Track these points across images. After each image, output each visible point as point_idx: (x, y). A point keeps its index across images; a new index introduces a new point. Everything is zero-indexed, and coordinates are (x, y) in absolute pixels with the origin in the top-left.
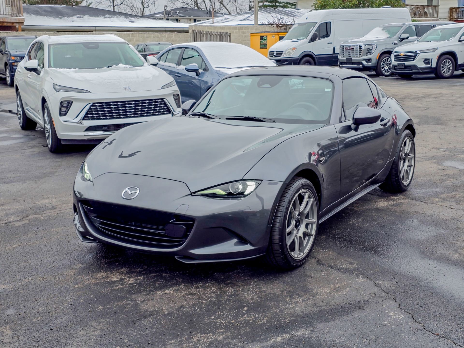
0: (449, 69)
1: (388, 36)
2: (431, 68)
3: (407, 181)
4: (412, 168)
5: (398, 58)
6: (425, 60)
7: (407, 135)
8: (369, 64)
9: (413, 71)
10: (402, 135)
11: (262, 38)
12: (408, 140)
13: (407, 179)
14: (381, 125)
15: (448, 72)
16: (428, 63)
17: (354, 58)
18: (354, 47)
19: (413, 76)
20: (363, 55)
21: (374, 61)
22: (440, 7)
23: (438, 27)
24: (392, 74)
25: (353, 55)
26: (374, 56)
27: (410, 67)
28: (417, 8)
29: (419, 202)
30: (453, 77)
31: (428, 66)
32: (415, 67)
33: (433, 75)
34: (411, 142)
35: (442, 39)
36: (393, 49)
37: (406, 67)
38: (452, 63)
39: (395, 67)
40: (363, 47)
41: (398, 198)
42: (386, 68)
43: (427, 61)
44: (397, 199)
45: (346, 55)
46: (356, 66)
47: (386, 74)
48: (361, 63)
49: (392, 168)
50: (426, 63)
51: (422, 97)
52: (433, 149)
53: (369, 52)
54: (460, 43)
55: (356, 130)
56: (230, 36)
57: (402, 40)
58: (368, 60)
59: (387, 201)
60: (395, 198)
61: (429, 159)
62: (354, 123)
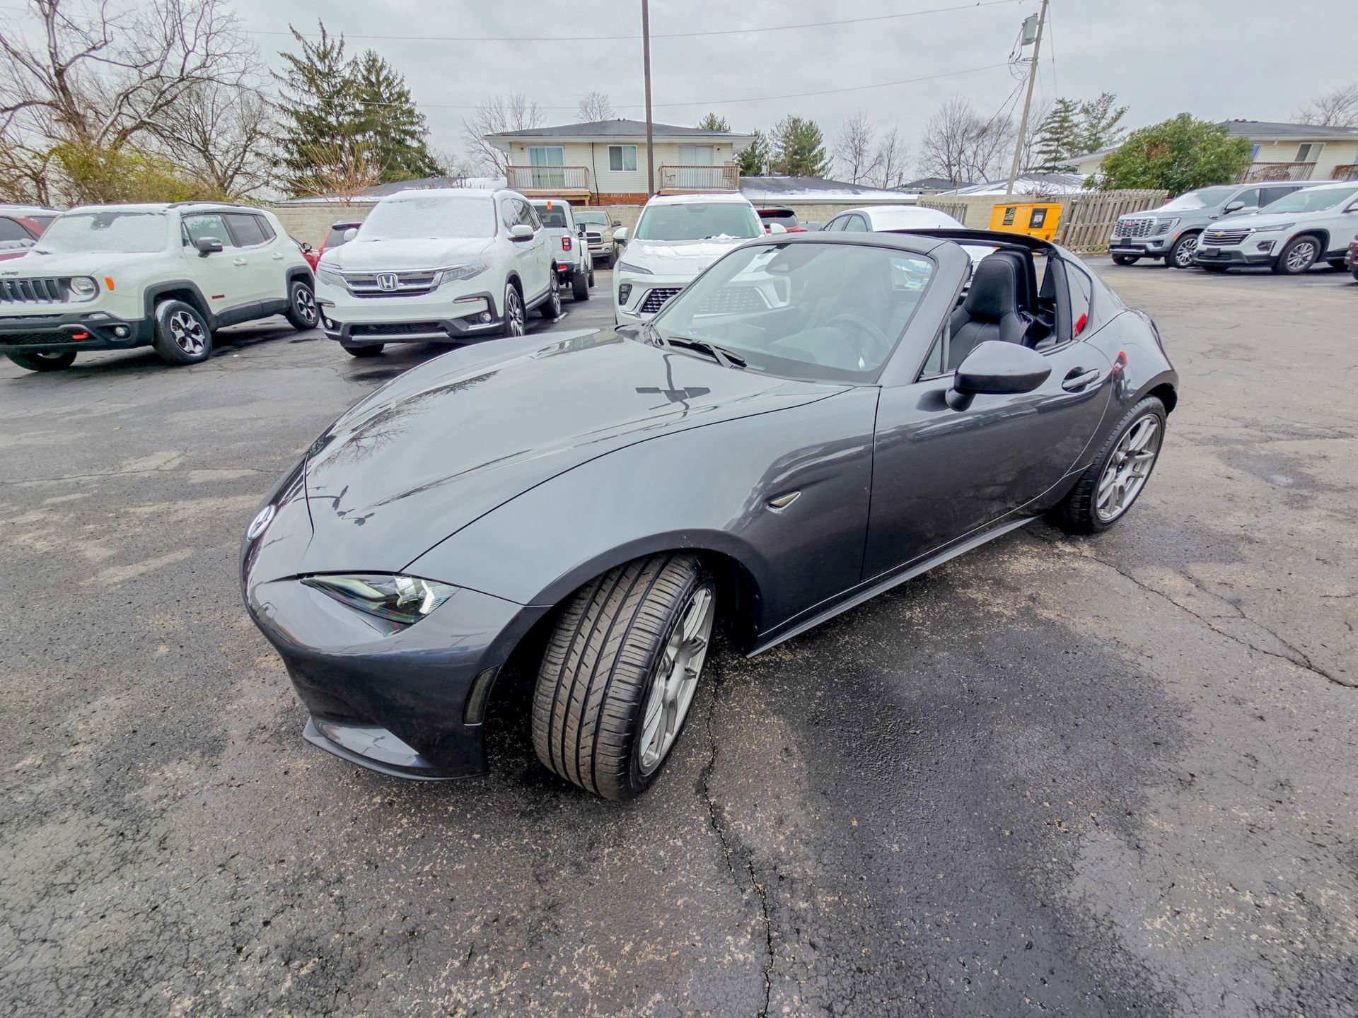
0: (1304, 259)
1: (1204, 205)
2: (1268, 257)
3: (1115, 509)
4: (1141, 481)
5: (1211, 239)
6: (1262, 243)
7: (1147, 411)
8: (1158, 248)
9: (1233, 261)
10: (1132, 410)
11: (1008, 210)
12: (1147, 422)
13: (1117, 504)
14: (1065, 389)
15: (1301, 263)
16: (1266, 248)
17: (1134, 239)
18: (1140, 223)
19: (1230, 269)
20: (1151, 235)
21: (1167, 244)
22: (1317, 166)
23: (1305, 190)
24: (1192, 265)
25: (1135, 235)
26: (1169, 237)
27: (1229, 254)
28: (1273, 168)
29: (1124, 577)
30: (1307, 272)
31: (1265, 253)
32: (1238, 254)
33: (1269, 269)
34: (1155, 426)
35: (1311, 208)
36: (1207, 226)
37: (1220, 254)
38: (1315, 249)
39: (1200, 254)
40: (1155, 223)
41: (1074, 553)
42: (1186, 255)
43: (1264, 245)
44: (1069, 554)
45: (1124, 235)
46: (1135, 250)
47: (1182, 264)
48: (1144, 247)
49: (1076, 486)
50: (1260, 249)
51: (1233, 304)
52: (1219, 416)
53: (1162, 229)
54: (1345, 215)
55: (961, 405)
56: (966, 208)
57: (1227, 211)
58: (1158, 243)
59: (1040, 558)
60: (1068, 549)
61: (1201, 443)
62: (956, 389)
